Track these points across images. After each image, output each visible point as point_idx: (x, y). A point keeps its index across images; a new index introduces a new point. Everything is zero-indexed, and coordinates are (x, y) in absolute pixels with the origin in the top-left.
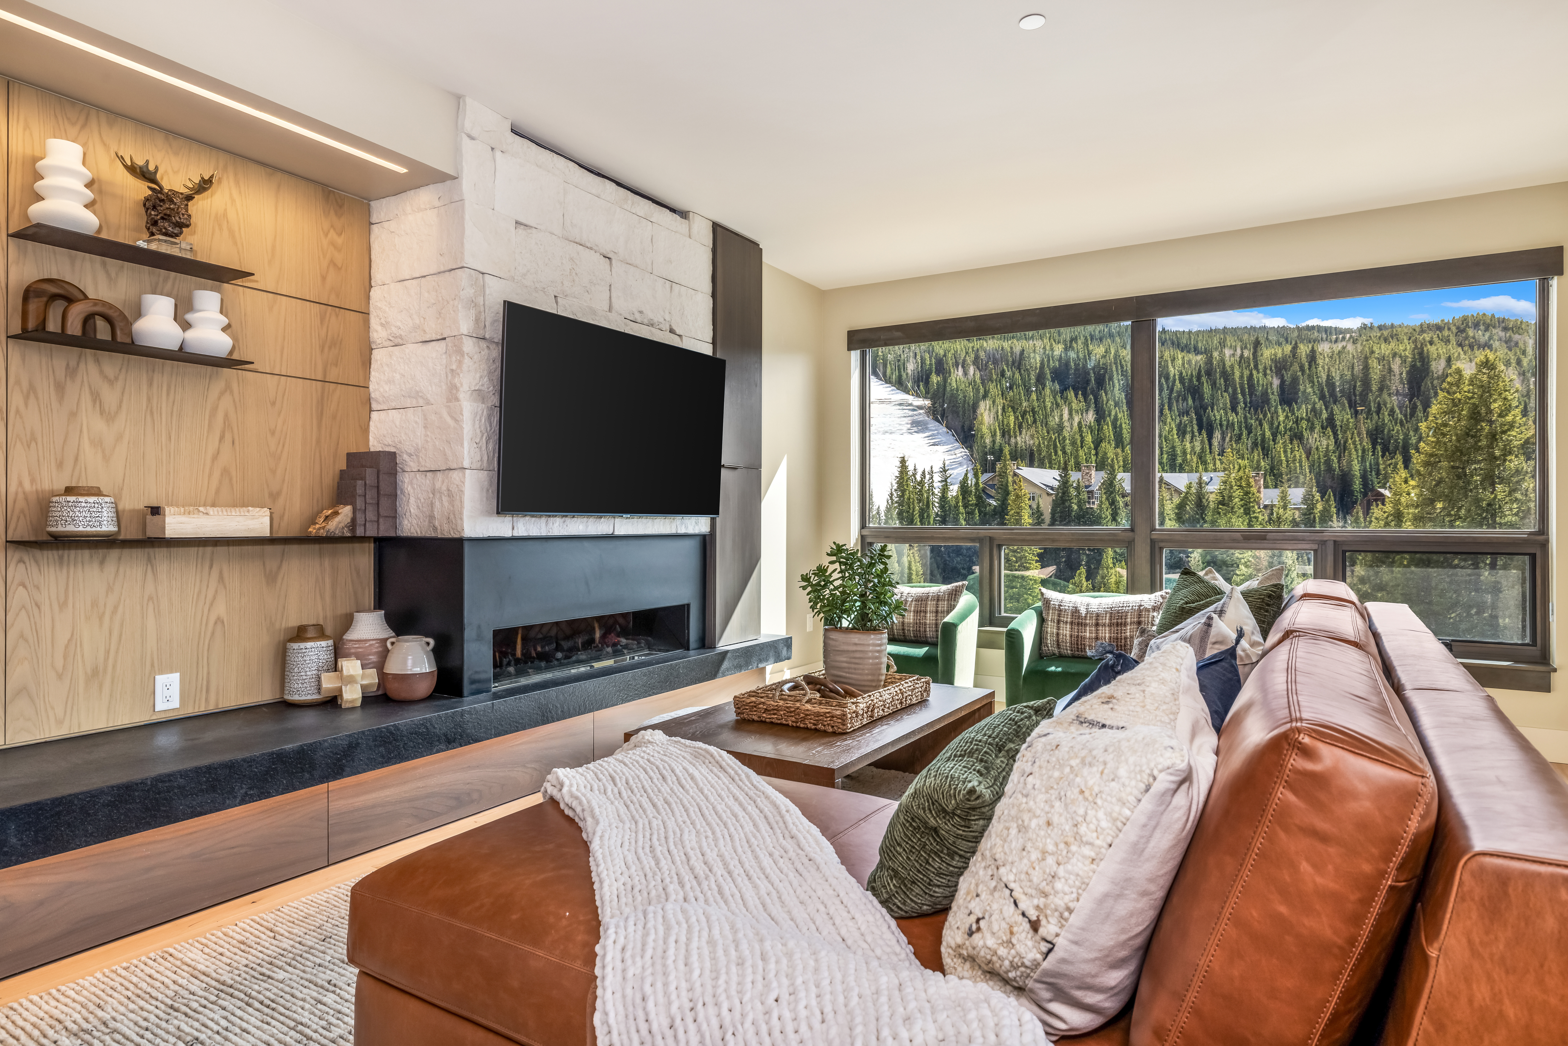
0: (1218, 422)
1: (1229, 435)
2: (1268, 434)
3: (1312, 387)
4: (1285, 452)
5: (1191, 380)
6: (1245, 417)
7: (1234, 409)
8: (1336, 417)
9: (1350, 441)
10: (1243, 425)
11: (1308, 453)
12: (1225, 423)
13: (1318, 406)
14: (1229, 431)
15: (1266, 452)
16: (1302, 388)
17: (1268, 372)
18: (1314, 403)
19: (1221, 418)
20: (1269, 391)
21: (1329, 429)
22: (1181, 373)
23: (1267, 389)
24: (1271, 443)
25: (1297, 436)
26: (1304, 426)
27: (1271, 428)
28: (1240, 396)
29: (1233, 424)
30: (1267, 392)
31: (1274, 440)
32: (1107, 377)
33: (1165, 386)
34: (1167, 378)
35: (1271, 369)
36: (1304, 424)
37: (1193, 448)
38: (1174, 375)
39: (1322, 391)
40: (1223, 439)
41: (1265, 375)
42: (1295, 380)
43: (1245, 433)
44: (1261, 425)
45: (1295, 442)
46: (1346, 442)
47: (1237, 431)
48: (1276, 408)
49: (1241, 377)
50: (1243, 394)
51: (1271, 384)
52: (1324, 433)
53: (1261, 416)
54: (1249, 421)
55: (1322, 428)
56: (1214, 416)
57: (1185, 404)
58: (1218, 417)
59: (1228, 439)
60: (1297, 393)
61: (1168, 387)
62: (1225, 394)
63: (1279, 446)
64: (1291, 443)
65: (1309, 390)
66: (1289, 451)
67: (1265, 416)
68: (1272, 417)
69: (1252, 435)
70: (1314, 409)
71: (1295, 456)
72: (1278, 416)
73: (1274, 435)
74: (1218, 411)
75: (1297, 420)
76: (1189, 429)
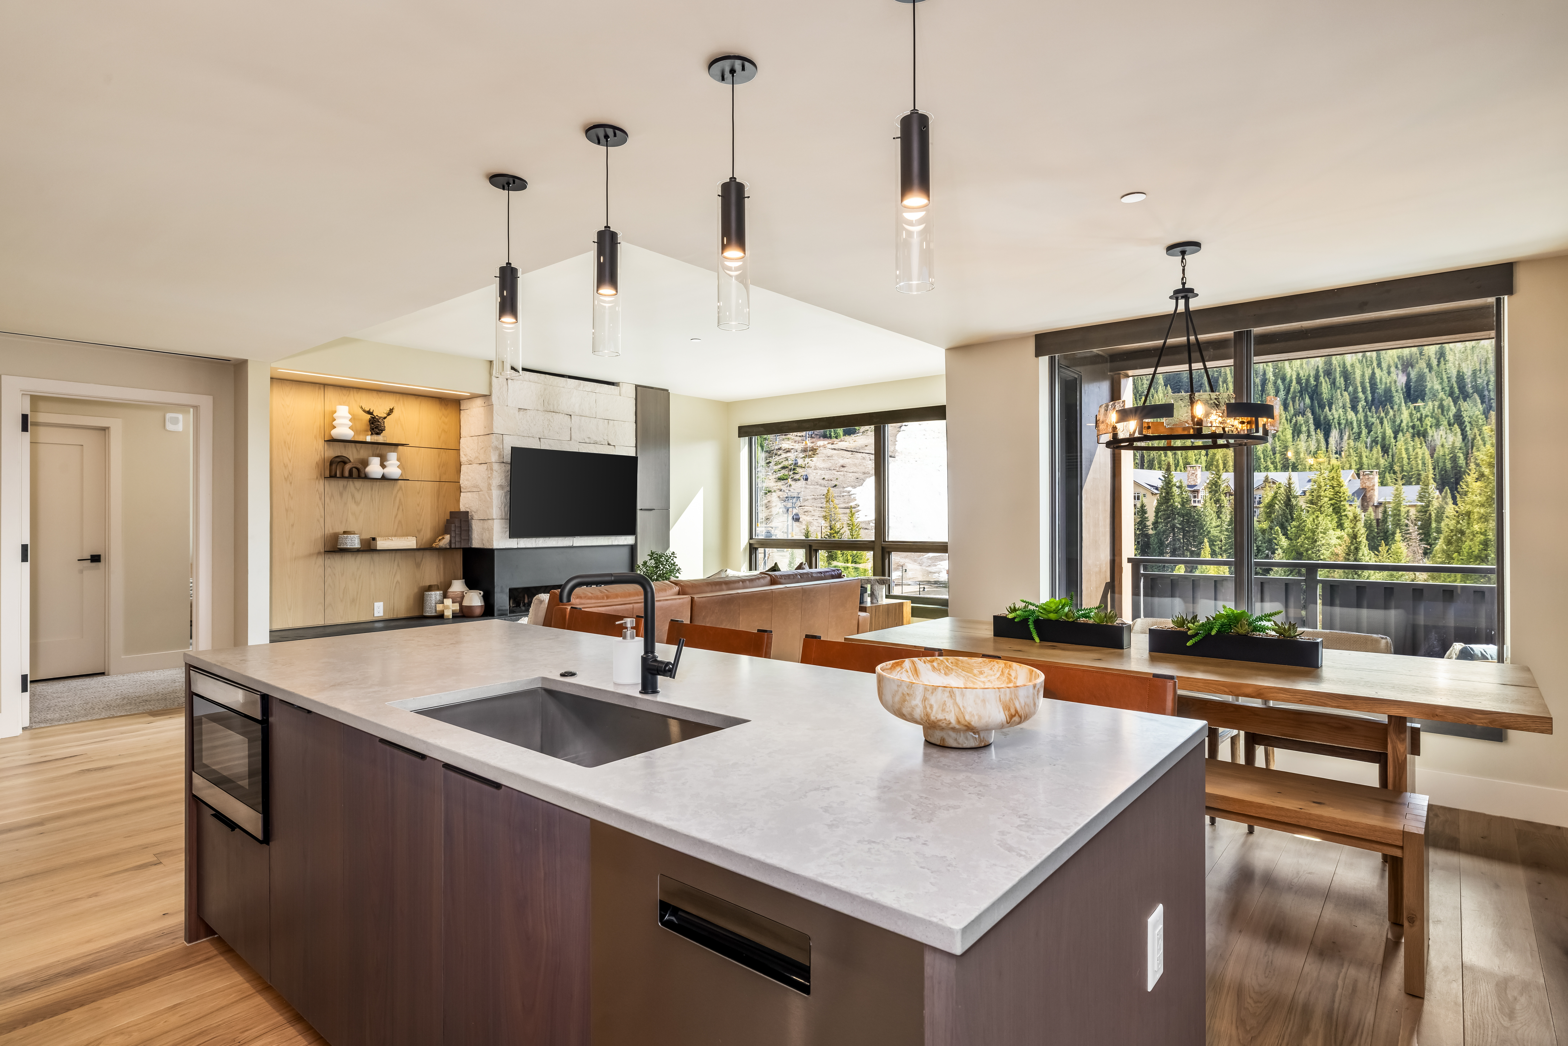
0: (1336, 420)
1: (1347, 434)
2: (1389, 432)
3: (1441, 383)
4: (1407, 449)
5: (1308, 380)
6: (1366, 416)
7: (1354, 408)
8: (1464, 414)
9: (1478, 438)
10: (1363, 424)
11: (1433, 451)
12: (1343, 422)
13: (1445, 403)
14: (1347, 430)
15: (1385, 450)
16: (1429, 385)
17: (1393, 369)
18: (1442, 400)
19: (1339, 417)
20: (1393, 389)
21: (1456, 426)
22: (1298, 374)
23: (1390, 387)
24: (1393, 440)
25: (1420, 434)
26: (1429, 424)
27: (1393, 427)
28: (1361, 395)
29: (1351, 423)
30: (1390, 391)
31: (1395, 438)
32: (1221, 380)
33: (1282, 387)
34: (1284, 379)
35: (1396, 367)
36: (1428, 421)
37: (1308, 447)
38: (1291, 376)
39: (1452, 388)
40: (1341, 438)
41: (1389, 373)
42: (1421, 378)
43: (1364, 431)
44: (1382, 423)
45: (1416, 439)
46: (1474, 439)
47: (1356, 430)
48: (1400, 406)
49: (1363, 375)
50: (1364, 392)
51: (1395, 382)
52: (1450, 429)
53: (1383, 414)
54: (1370, 419)
55: (1450, 425)
56: (1332, 415)
57: (1302, 405)
58: (1336, 416)
59: (1346, 437)
60: (1424, 390)
61: (1285, 388)
62: (1345, 394)
63: (1401, 444)
64: (1413, 441)
65: (1437, 387)
66: (1411, 449)
67: (1387, 414)
68: (1394, 415)
69: (1372, 433)
70: (1441, 406)
71: (1417, 453)
72: (1401, 413)
73: (1396, 433)
74: (1337, 410)
75: (1421, 417)
76: (1304, 429)
